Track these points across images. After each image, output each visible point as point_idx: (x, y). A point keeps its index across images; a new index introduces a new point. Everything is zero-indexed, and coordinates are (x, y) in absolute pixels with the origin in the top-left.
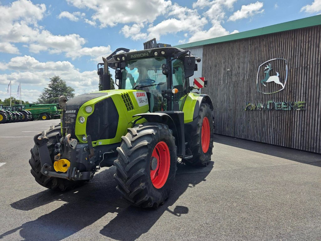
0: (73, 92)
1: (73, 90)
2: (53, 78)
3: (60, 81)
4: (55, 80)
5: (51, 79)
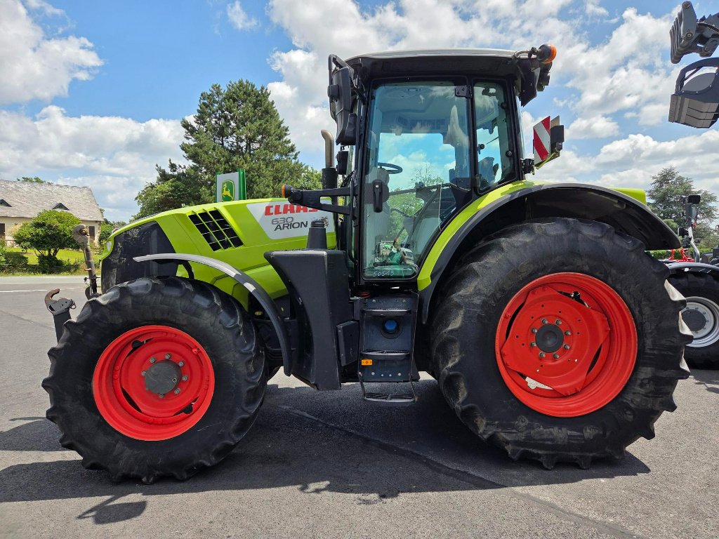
0: (712, 204)
1: (712, 199)
2: (658, 176)
3: (677, 179)
4: (665, 178)
5: (654, 178)
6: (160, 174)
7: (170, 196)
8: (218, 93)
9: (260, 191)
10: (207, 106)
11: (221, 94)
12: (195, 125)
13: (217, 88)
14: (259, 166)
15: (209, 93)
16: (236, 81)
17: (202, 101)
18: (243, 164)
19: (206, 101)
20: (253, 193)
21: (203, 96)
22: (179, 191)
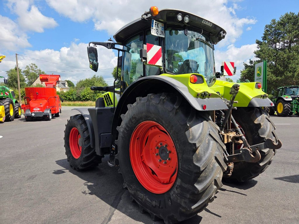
6: (245, 66)
7: (246, 75)
8: (274, 23)
9: (292, 67)
10: (267, 31)
11: (276, 23)
12: (262, 41)
13: (274, 21)
14: (293, 54)
15: (269, 24)
16: (284, 15)
17: (266, 29)
18: (283, 55)
19: (267, 29)
20: (288, 68)
21: (266, 27)
22: (251, 72)
